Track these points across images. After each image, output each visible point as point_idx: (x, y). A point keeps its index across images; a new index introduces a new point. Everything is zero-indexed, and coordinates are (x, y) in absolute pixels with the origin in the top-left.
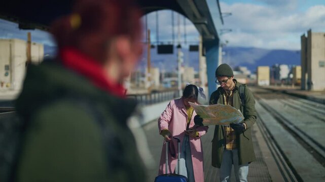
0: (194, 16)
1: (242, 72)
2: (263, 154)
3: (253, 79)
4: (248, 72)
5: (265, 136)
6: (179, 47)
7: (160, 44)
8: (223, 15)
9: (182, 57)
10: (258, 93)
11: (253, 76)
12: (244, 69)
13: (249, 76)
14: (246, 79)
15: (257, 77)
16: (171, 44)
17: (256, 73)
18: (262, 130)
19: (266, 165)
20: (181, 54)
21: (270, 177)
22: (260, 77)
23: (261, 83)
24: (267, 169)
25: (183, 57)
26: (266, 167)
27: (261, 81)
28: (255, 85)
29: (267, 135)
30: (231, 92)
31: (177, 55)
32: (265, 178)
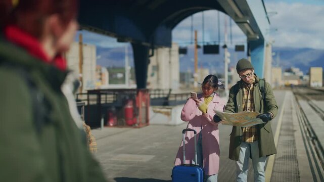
0: (236, 15)
1: (294, 73)
2: (297, 152)
3: (306, 80)
4: (301, 74)
5: (304, 135)
6: (225, 46)
7: (206, 44)
8: (268, 14)
9: (228, 57)
10: (309, 94)
11: (306, 77)
12: (296, 70)
13: (301, 78)
14: (299, 81)
15: (310, 78)
16: (217, 44)
17: (309, 74)
18: (303, 129)
19: (297, 162)
20: (228, 54)
21: (299, 174)
22: (313, 78)
23: (313, 85)
24: (298, 165)
25: (230, 58)
26: (297, 164)
27: (313, 82)
28: (307, 86)
29: (306, 134)
30: (252, 85)
31: (224, 56)
32: (293, 174)
